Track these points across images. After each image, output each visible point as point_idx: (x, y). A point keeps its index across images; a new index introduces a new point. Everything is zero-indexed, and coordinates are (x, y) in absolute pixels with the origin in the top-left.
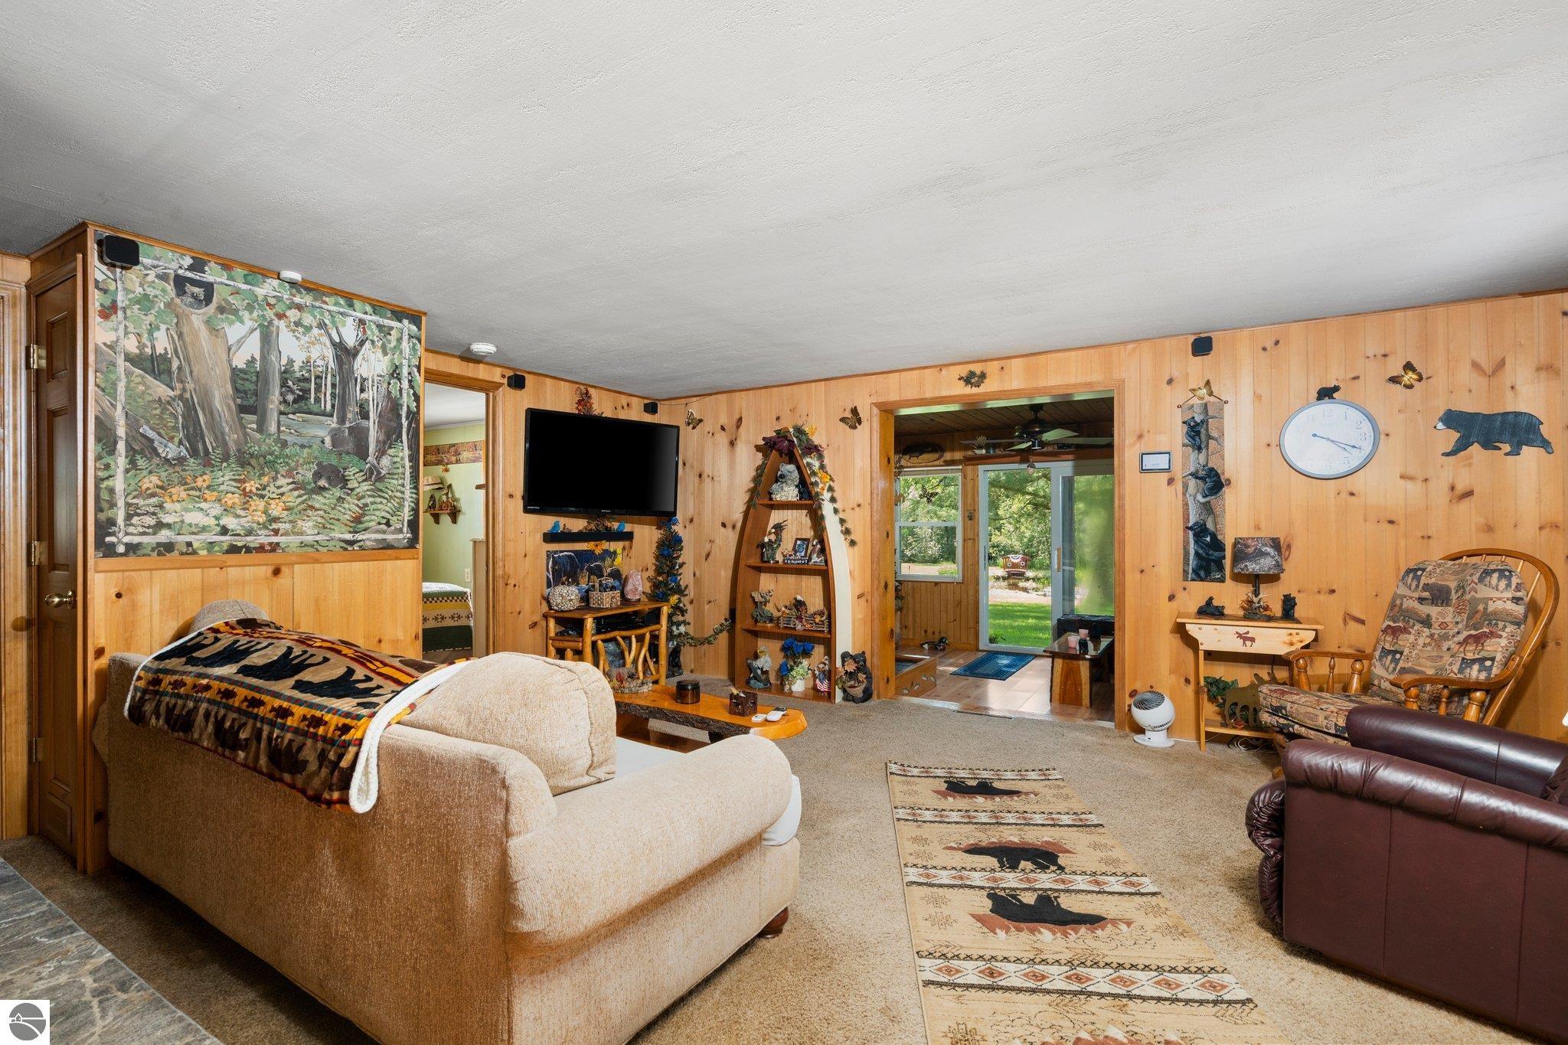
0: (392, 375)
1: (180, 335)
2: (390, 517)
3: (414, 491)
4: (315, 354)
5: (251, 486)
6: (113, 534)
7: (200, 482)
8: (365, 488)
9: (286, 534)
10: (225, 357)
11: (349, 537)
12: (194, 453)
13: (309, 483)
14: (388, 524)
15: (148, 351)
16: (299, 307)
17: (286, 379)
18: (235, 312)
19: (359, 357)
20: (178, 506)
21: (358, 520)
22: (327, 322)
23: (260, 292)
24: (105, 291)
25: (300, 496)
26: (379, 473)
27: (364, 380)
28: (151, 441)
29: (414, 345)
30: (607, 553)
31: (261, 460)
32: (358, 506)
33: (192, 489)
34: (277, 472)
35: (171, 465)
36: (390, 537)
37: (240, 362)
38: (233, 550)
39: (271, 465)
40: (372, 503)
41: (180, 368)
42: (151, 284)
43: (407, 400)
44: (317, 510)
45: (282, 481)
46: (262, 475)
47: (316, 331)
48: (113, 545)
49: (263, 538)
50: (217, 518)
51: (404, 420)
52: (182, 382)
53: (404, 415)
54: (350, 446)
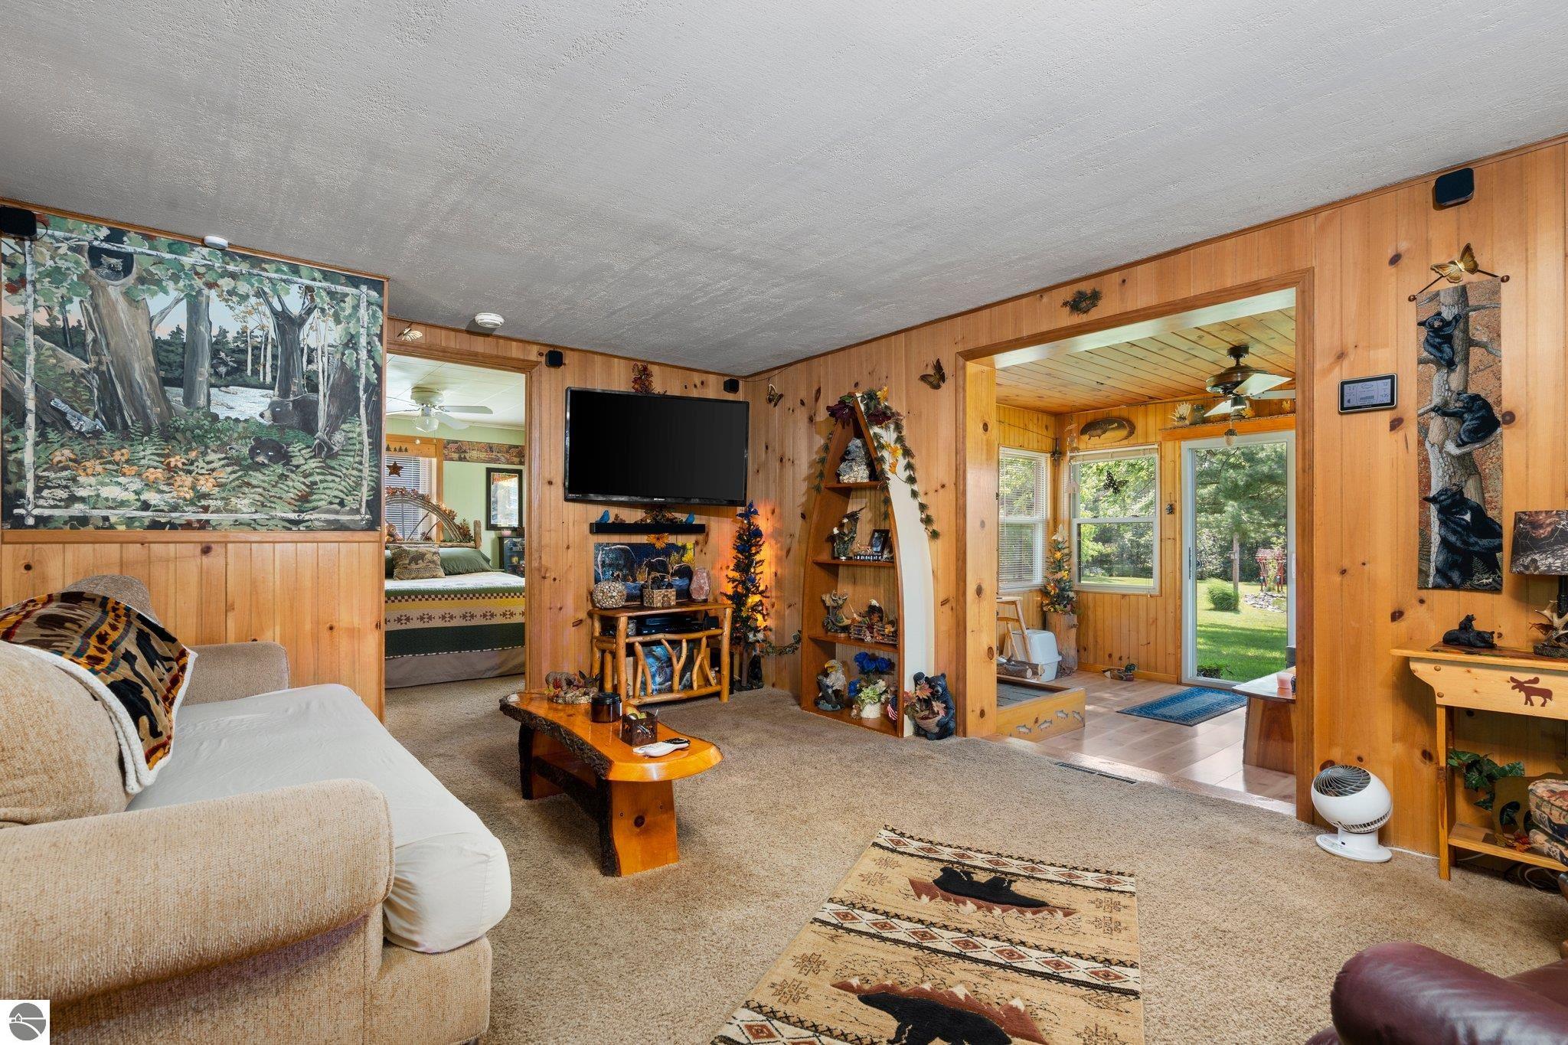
0: (347, 345)
1: (96, 307)
2: (344, 497)
3: (375, 466)
4: (252, 323)
5: (176, 461)
6: (22, 506)
7: (117, 456)
8: (314, 465)
9: (217, 511)
10: (146, 328)
11: (293, 516)
12: (111, 426)
13: (245, 459)
15: (60, 323)
16: (233, 276)
17: (218, 351)
18: (158, 283)
19: (307, 326)
20: (92, 480)
21: (304, 498)
22: (266, 290)
23: (187, 261)
24: (13, 265)
25: (234, 472)
26: (330, 449)
27: (311, 350)
28: (64, 414)
29: (375, 312)
30: (672, 547)
31: (188, 434)
32: (304, 484)
33: (109, 462)
34: (207, 447)
35: (85, 438)
36: (344, 518)
37: (163, 332)
38: (156, 525)
39: (201, 439)
40: (322, 482)
41: (95, 340)
42: (64, 257)
43: (365, 372)
44: (254, 487)
45: (212, 456)
46: (191, 449)
47: (253, 300)
48: (22, 517)
49: (191, 515)
50: (137, 493)
51: (361, 393)
52: (97, 354)
53: (361, 388)
54: (295, 420)
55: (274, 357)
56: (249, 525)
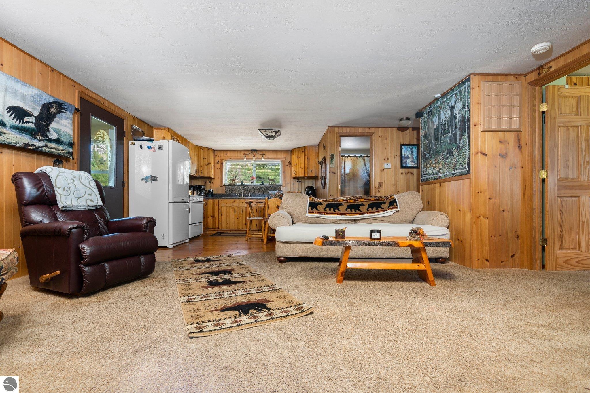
0: (463, 107)
1: (428, 126)
2: (462, 163)
3: (469, 150)
4: (447, 114)
5: (437, 161)
7: (431, 162)
8: (457, 154)
9: (442, 173)
10: (433, 127)
11: (453, 172)
12: (430, 155)
13: (445, 157)
14: (462, 166)
15: (425, 133)
16: (444, 102)
17: (442, 126)
18: (435, 114)
19: (455, 107)
20: (428, 169)
21: (455, 166)
22: (449, 102)
23: (438, 104)
25: (444, 161)
26: (460, 147)
27: (456, 115)
28: (426, 154)
29: (469, 90)
31: (438, 153)
32: (455, 161)
33: (430, 164)
34: (440, 155)
35: (427, 159)
36: (463, 170)
37: (435, 127)
38: (435, 179)
39: (440, 153)
40: (459, 159)
41: (428, 135)
42: (425, 117)
43: (467, 114)
44: (447, 164)
45: (441, 157)
46: (438, 157)
47: (447, 107)
48: (422, 180)
49: (438, 175)
50: (433, 171)
51: (466, 122)
52: (428, 138)
53: (466, 121)
54: (453, 141)
55: (450, 122)
56: (446, 176)
